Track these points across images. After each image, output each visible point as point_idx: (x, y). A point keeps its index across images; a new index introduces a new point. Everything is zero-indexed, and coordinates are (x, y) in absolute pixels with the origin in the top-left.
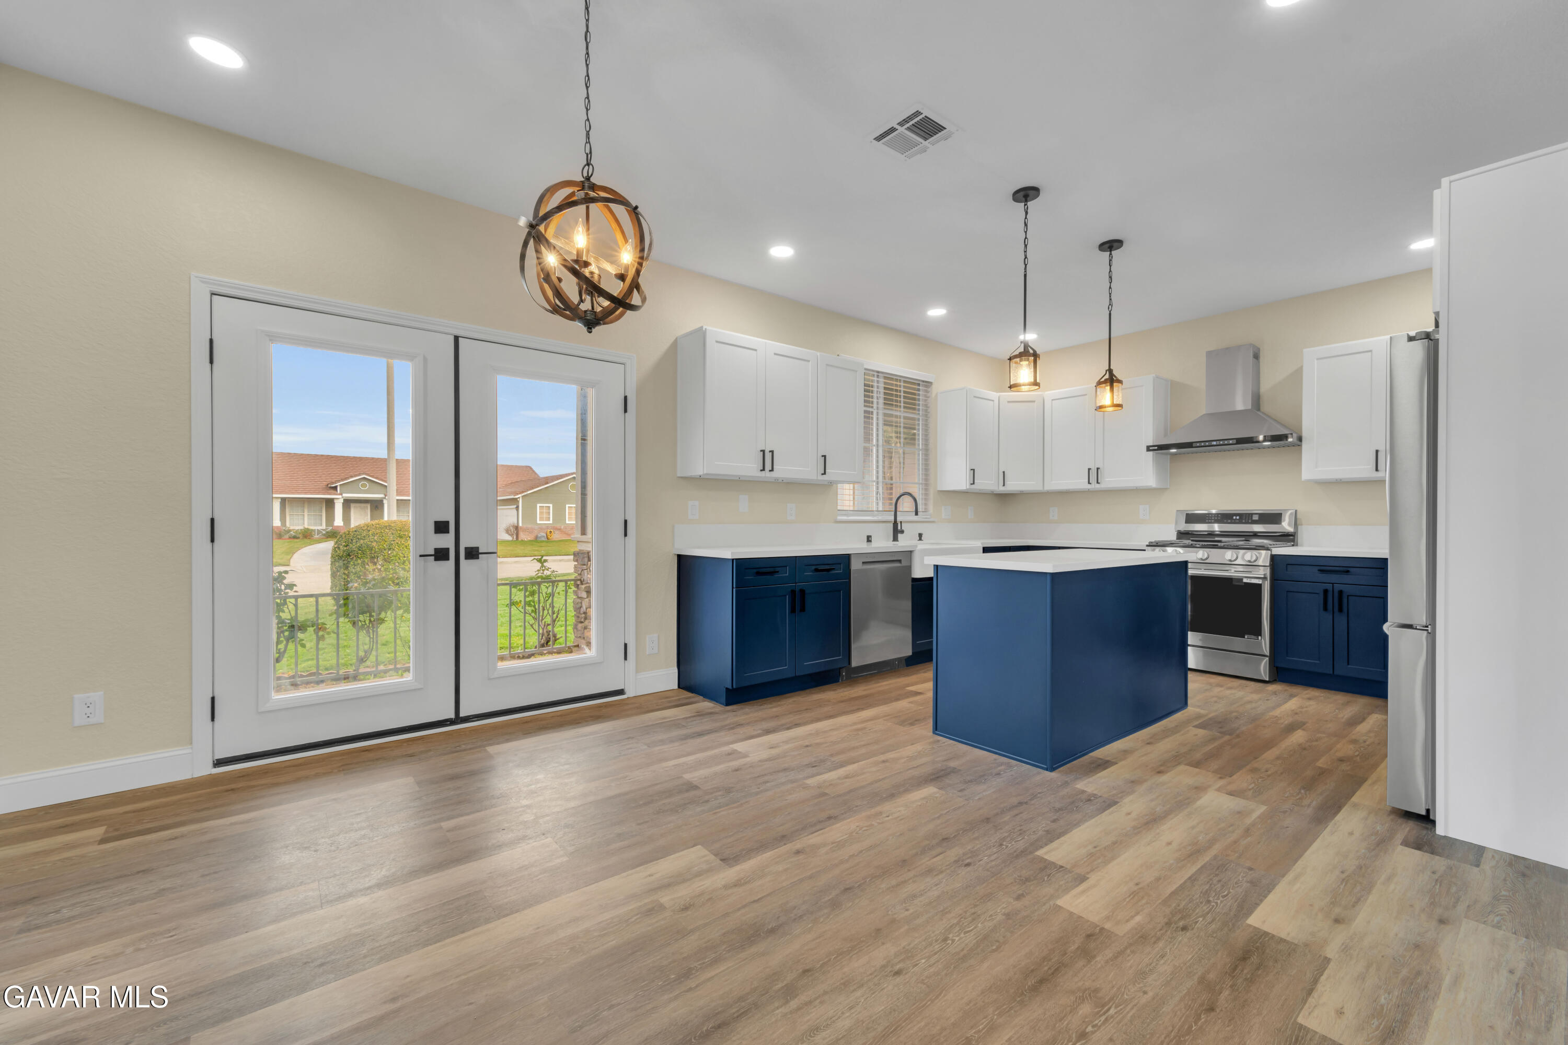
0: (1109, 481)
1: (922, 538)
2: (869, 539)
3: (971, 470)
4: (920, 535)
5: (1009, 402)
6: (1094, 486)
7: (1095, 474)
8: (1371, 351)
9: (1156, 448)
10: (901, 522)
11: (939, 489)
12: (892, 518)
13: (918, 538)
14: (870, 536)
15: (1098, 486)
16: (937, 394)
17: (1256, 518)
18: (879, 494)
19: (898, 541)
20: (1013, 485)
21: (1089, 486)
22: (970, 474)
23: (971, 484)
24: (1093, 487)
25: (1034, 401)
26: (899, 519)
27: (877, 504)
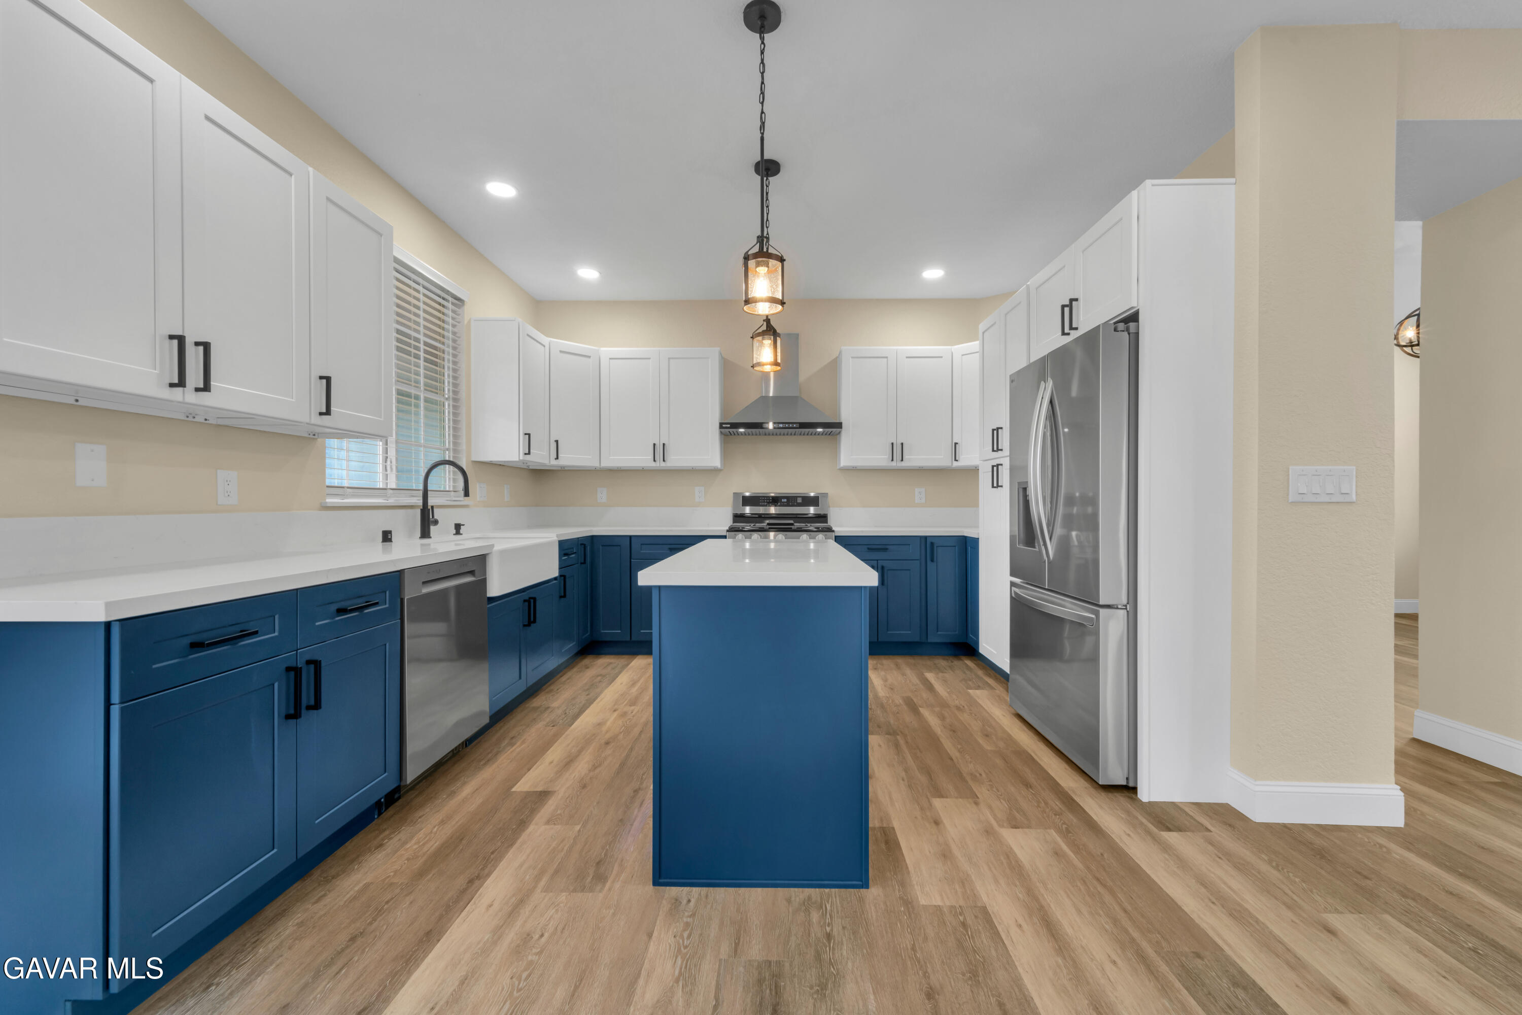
0: (675, 460)
1: (461, 531)
2: (387, 537)
3: (526, 434)
4: (458, 527)
5: (561, 352)
6: (660, 464)
7: (660, 451)
8: (887, 357)
9: (729, 426)
10: (432, 507)
11: (474, 459)
12: (419, 501)
13: (454, 532)
14: (390, 532)
15: (663, 464)
16: (469, 322)
17: (800, 500)
18: (389, 462)
19: (430, 537)
20: (568, 459)
21: (653, 464)
22: (523, 440)
23: (525, 454)
24: (658, 465)
25: (589, 357)
26: (431, 501)
27: (386, 477)
